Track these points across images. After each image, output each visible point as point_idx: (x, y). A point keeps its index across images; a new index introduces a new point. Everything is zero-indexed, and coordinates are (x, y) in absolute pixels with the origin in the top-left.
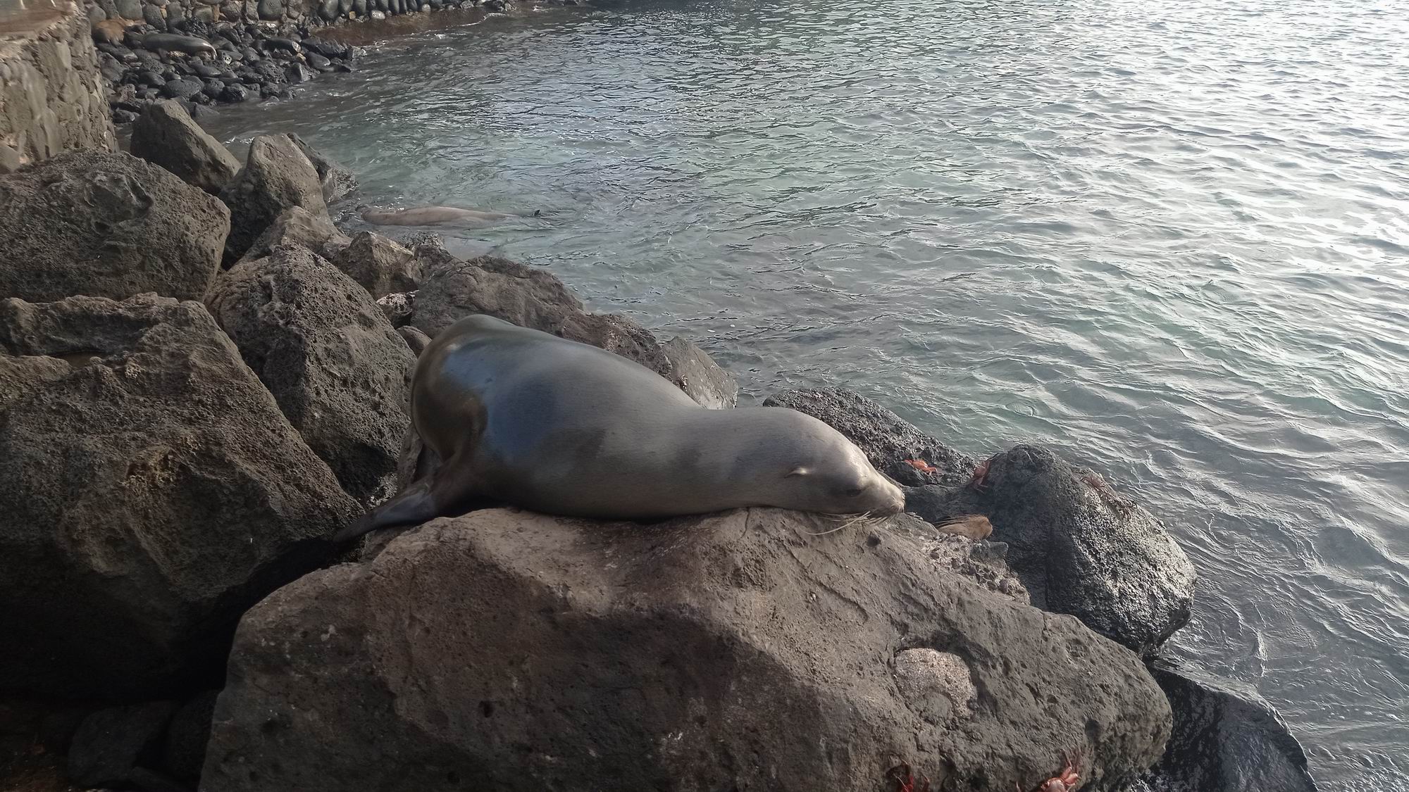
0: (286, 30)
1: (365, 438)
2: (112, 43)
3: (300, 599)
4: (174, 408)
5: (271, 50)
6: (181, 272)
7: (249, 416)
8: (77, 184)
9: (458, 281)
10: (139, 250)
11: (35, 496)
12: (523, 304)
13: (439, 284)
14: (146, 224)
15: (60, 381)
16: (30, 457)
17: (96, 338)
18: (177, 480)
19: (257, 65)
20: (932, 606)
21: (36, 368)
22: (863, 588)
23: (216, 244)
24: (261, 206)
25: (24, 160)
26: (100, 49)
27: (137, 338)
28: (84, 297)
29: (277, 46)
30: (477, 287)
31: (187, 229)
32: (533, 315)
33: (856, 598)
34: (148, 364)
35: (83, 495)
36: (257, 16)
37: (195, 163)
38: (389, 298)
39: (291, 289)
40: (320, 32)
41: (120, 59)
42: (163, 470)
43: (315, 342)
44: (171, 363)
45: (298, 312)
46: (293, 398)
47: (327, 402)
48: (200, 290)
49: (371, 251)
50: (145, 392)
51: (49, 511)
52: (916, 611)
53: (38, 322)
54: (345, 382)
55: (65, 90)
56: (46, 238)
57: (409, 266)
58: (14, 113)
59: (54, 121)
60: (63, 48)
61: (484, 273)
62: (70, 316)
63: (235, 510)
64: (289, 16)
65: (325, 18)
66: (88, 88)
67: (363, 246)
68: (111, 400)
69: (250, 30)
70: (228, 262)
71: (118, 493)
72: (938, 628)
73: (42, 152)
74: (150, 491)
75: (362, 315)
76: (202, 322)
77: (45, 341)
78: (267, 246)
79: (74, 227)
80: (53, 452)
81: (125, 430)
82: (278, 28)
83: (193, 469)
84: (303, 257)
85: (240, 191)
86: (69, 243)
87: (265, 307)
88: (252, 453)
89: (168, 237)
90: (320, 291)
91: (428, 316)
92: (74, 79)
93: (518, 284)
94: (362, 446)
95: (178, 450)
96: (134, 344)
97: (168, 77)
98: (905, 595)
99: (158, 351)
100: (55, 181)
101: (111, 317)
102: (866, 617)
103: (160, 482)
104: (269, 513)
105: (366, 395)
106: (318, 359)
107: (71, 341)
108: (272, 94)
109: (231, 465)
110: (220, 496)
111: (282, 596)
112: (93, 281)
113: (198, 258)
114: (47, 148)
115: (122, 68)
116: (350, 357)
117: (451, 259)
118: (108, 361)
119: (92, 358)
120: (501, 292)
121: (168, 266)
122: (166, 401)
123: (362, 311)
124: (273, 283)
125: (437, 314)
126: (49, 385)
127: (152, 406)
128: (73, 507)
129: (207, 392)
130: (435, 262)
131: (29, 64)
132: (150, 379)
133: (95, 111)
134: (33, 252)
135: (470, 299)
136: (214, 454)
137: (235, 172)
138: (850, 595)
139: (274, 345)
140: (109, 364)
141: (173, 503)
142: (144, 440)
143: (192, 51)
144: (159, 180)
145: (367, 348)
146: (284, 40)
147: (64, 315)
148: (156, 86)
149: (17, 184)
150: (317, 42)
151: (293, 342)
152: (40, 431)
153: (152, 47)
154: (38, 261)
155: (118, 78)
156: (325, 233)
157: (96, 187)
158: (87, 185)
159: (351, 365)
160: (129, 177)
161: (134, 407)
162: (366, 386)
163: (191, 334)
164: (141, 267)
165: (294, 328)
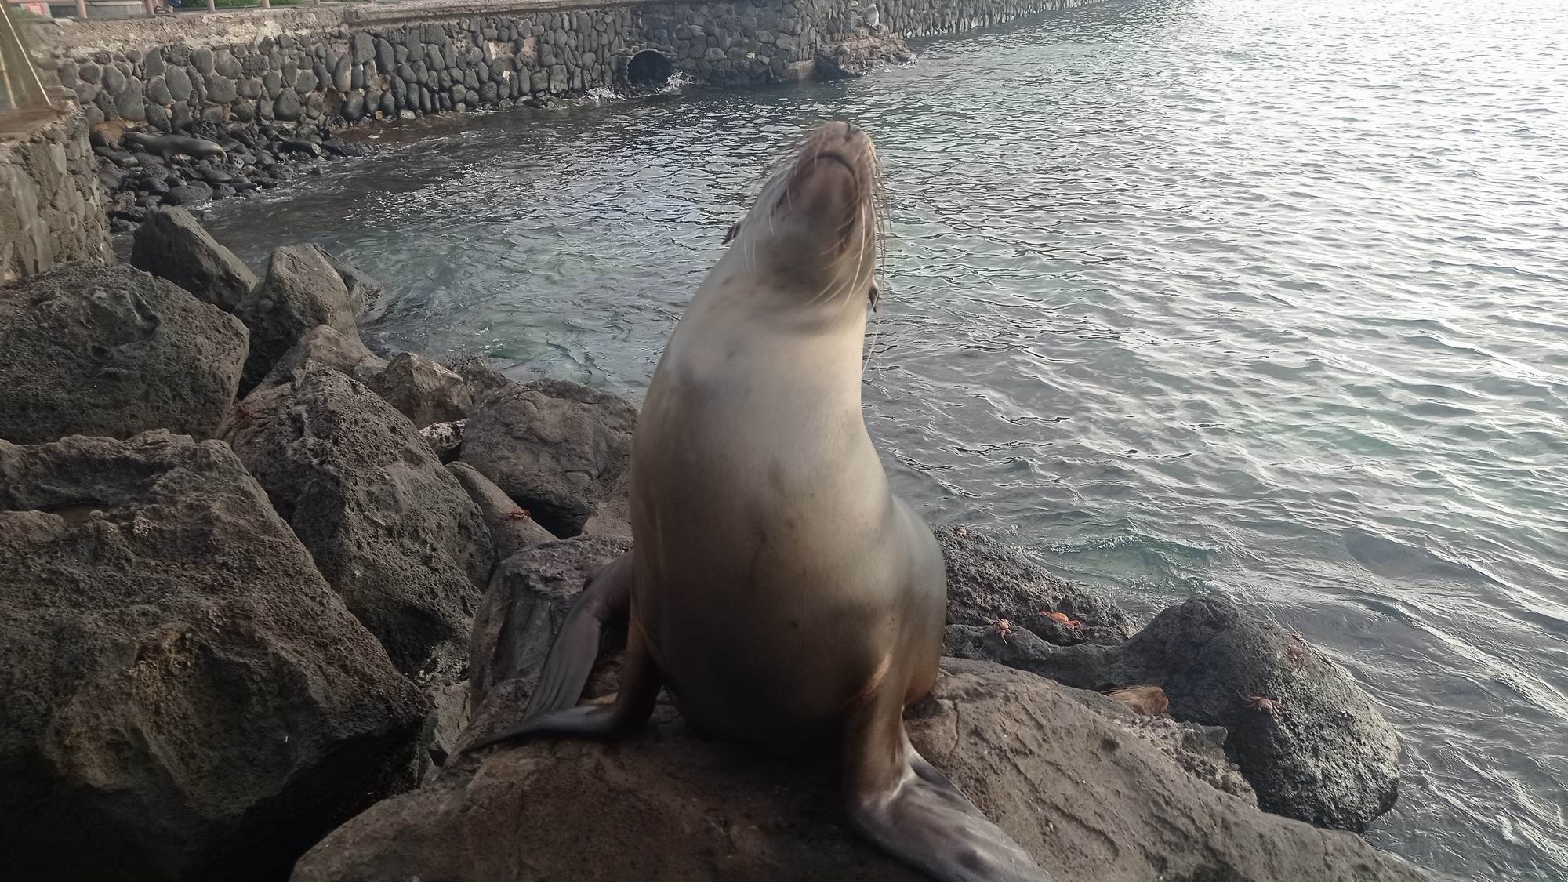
0: (305, 131)
1: (415, 600)
2: (111, 146)
3: (372, 839)
4: (193, 572)
5: (288, 152)
6: (192, 403)
7: (284, 581)
8: (71, 301)
9: (515, 409)
10: (143, 377)
11: (17, 692)
12: (591, 433)
13: (493, 412)
14: (152, 347)
15: (53, 542)
16: (12, 641)
17: (98, 487)
18: (196, 665)
19: (273, 169)
20: (1193, 832)
21: (24, 527)
22: (1107, 810)
23: (232, 369)
24: (281, 325)
25: (9, 276)
26: (97, 153)
27: (146, 487)
28: (84, 437)
29: (295, 148)
30: (538, 415)
31: (200, 352)
32: (603, 446)
33: (1101, 826)
34: (160, 519)
35: (80, 689)
36: (273, 116)
37: (205, 277)
38: (432, 428)
39: (327, 421)
40: (343, 133)
41: (119, 164)
42: (178, 652)
43: (356, 484)
44: (191, 516)
45: (334, 449)
46: (330, 553)
47: (370, 557)
48: (213, 424)
49: (411, 375)
50: (156, 553)
51: (35, 710)
52: (1174, 839)
53: (27, 468)
54: (390, 532)
55: (58, 197)
56: (33, 365)
57: (455, 391)
59: (45, 231)
60: (58, 151)
61: (545, 399)
62: (66, 460)
63: (267, 701)
64: (309, 116)
65: (349, 118)
66: (84, 194)
67: (402, 369)
68: (116, 565)
69: (264, 131)
70: (245, 388)
71: (124, 684)
72: (1202, 861)
73: (30, 266)
74: (163, 679)
75: (408, 451)
76: (226, 466)
77: (34, 490)
78: (289, 371)
79: (67, 352)
80: (42, 634)
81: (133, 603)
82: (295, 129)
83: (215, 650)
84: (339, 384)
85: (258, 309)
86: (62, 371)
87: (296, 444)
88: (288, 628)
89: (177, 362)
90: (361, 424)
91: (481, 449)
92: (69, 185)
93: (584, 410)
94: (411, 610)
95: (198, 626)
96: (143, 493)
97: (172, 183)
98: (1158, 818)
99: (174, 503)
100: (47, 299)
101: (116, 461)
102: (1116, 851)
103: (175, 668)
104: (310, 705)
105: (416, 547)
106: (359, 505)
107: (67, 490)
109: (261, 645)
110: (249, 684)
111: (349, 836)
112: (88, 415)
113: (212, 386)
114: (36, 262)
115: (121, 174)
116: (396, 501)
117: (506, 382)
118: (112, 515)
119: (94, 512)
120: (565, 420)
121: (177, 396)
122: (183, 565)
123: (408, 445)
124: (305, 415)
125: (491, 447)
126: (38, 548)
127: (165, 571)
128: (66, 704)
129: (232, 552)
130: (488, 386)
131: (19, 168)
132: (164, 538)
133: (91, 220)
134: (18, 381)
135: (530, 429)
136: (242, 630)
137: (251, 287)
138: (1094, 822)
139: (306, 489)
140: (113, 519)
141: (190, 693)
142: (156, 615)
143: (198, 155)
144: (167, 296)
145: (416, 490)
146: (302, 141)
147: (59, 459)
148: (159, 193)
150: (340, 144)
151: (329, 486)
152: (26, 608)
153: (154, 149)
154: (24, 392)
155: (115, 185)
156: (357, 356)
157: (94, 306)
158: (84, 303)
159: (397, 512)
160: (133, 294)
161: (144, 574)
162: (415, 536)
163: (213, 480)
164: (145, 397)
165: (331, 468)
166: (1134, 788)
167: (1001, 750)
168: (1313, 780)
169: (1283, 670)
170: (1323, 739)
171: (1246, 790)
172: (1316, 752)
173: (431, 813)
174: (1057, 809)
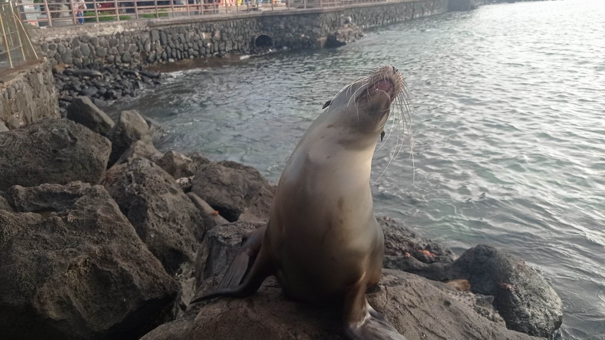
0: (133, 67)
1: (174, 246)
2: (59, 74)
3: (158, 339)
4: (90, 236)
5: (126, 75)
6: (90, 171)
7: (124, 239)
8: (45, 133)
9: (213, 172)
10: (71, 161)
11: (23, 282)
12: (242, 181)
13: (204, 173)
14: (75, 150)
15: (37, 224)
16: (22, 262)
17: (54, 203)
18: (91, 271)
19: (121, 81)
20: (481, 338)
21: (27, 219)
22: (446, 329)
23: (105, 157)
24: (124, 140)
25: (22, 123)
26: (54, 76)
27: (72, 203)
28: (49, 184)
29: (129, 74)
30: (221, 174)
31: (93, 151)
32: (246, 186)
33: (443, 335)
34: (78, 215)
35: (47, 281)
36: (121, 62)
37: (95, 123)
38: (180, 180)
39: (141, 177)
40: (147, 68)
41: (62, 80)
42: (84, 267)
43: (152, 201)
44: (89, 214)
45: (144, 188)
46: (142, 228)
47: (157, 229)
48: (98, 179)
49: (173, 159)
50: (76, 229)
51: (30, 289)
53: (28, 196)
54: (165, 220)
55: (40, 93)
56: (30, 157)
57: (189, 165)
58: (19, 103)
59: (35, 106)
60: (40, 76)
61: (224, 168)
62: (42, 193)
63: (117, 285)
64: (134, 61)
65: (149, 62)
66: (49, 92)
67: (169, 157)
68: (60, 233)
69: (117, 67)
70: (110, 165)
71: (63, 279)
73: (29, 119)
74: (78, 277)
75: (172, 189)
76: (103, 195)
77: (30, 205)
78: (126, 158)
79: (43, 152)
80: (33, 259)
81: (67, 247)
82: (129, 66)
83: (98, 266)
84: (145, 163)
85: (115, 135)
86: (40, 159)
87: (129, 186)
88: (126, 257)
89: (84, 155)
90: (154, 178)
91: (199, 188)
92: (44, 89)
93: (239, 172)
94: (173, 250)
95: (92, 256)
96: (71, 206)
97: (82, 87)
99: (83, 209)
100: (36, 132)
101: (61, 193)
103: (82, 272)
104: (134, 287)
105: (175, 226)
106: (153, 210)
107: (42, 205)
108: (127, 93)
109: (116, 263)
110: (111, 279)
111: (149, 338)
112: (50, 176)
113: (97, 164)
114: (32, 118)
115: (63, 84)
116: (167, 208)
117: (209, 162)
119: (52, 213)
120: (232, 177)
121: (84, 168)
122: (86, 233)
123: (171, 186)
124: (132, 175)
125: (203, 187)
126: (31, 226)
127: (79, 235)
128: (42, 286)
129: (105, 228)
130: (202, 163)
131: (26, 83)
132: (79, 222)
133: (52, 102)
134: (24, 163)
135: (218, 180)
136: (108, 258)
137: (112, 126)
138: (441, 334)
139: (133, 203)
140: (59, 215)
141: (88, 282)
142: (76, 252)
143: (92, 76)
144: (80, 130)
145: (174, 204)
146: (132, 71)
147: (39, 193)
148: (77, 91)
149: (19, 134)
150: (146, 72)
151: (142, 202)
152: (27, 249)
153: (76, 75)
154: (26, 167)
155: (61, 88)
156: (152, 152)
157: (53, 134)
158: (49, 133)
159: (168, 212)
160: (67, 129)
161: (71, 236)
162: (174, 221)
163: (98, 200)
164: (72, 169)
165: (142, 195)
166: (457, 320)
167: (404, 305)
168: (527, 316)
169: (516, 273)
170: (531, 300)
171: (501, 321)
172: (529, 305)
173: (181, 329)
174: (427, 329)
